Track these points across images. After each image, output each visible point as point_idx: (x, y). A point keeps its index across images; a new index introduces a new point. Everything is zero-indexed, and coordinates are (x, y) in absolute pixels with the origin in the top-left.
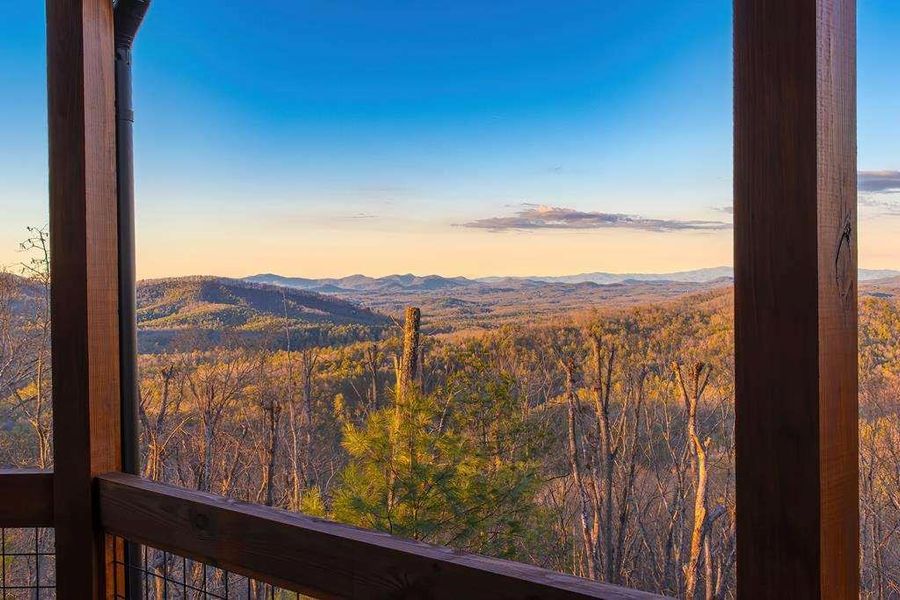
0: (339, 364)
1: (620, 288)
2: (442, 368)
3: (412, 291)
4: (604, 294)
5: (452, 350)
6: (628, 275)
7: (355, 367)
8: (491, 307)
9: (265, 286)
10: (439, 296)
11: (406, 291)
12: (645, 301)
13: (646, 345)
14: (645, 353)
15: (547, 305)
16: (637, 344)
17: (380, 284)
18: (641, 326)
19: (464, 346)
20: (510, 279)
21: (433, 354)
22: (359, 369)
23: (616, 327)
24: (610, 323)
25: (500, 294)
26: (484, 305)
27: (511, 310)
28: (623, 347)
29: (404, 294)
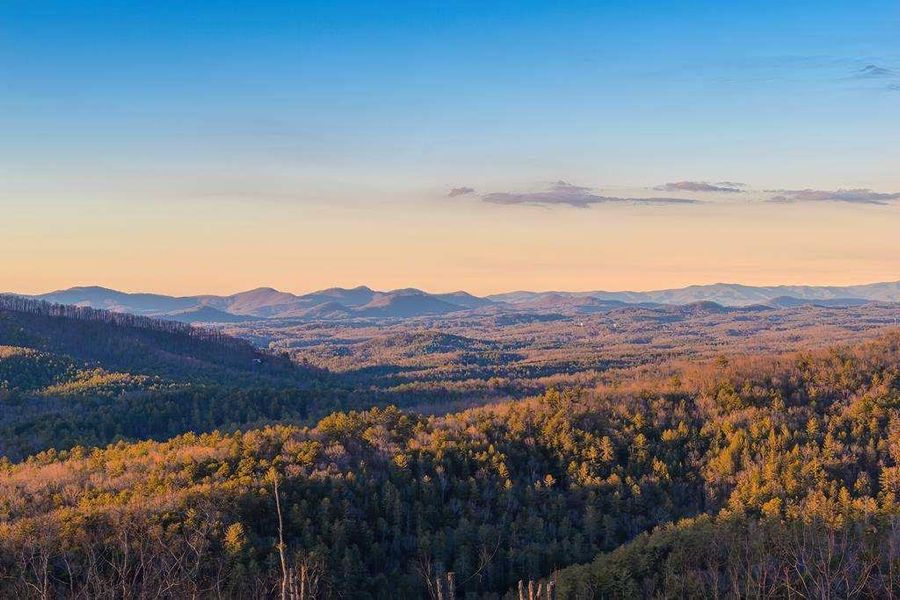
0: (234, 465)
1: (766, 313)
2: (431, 472)
3: (366, 320)
4: (735, 326)
5: (450, 438)
6: (781, 288)
7: (264, 471)
8: (521, 351)
9: (88, 310)
10: (421, 330)
11: (356, 320)
12: (819, 340)
13: (822, 428)
14: (821, 444)
15: (627, 349)
16: (803, 426)
17: (305, 305)
18: (813, 392)
19: (472, 430)
20: (555, 297)
21: (413, 445)
22: (272, 475)
23: (764, 392)
24: (753, 384)
25: (537, 325)
26: (506, 347)
27: (559, 355)
28: (778, 431)
29: (354, 326)
